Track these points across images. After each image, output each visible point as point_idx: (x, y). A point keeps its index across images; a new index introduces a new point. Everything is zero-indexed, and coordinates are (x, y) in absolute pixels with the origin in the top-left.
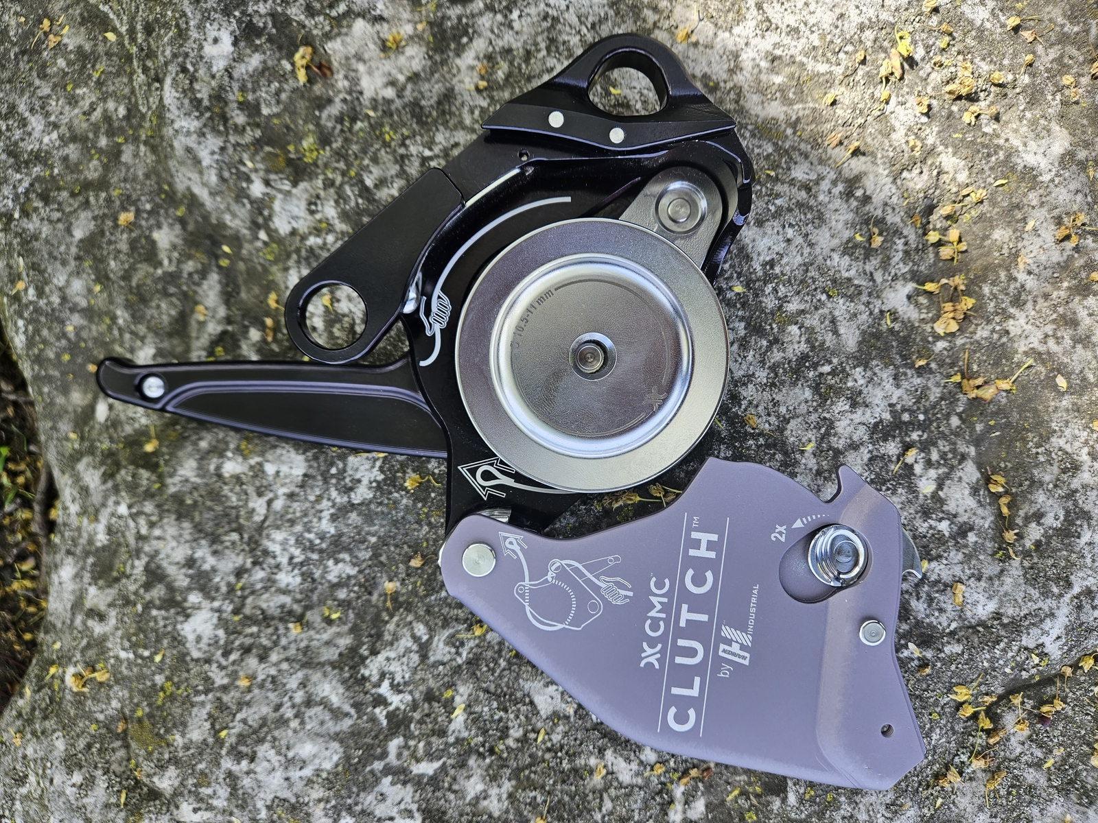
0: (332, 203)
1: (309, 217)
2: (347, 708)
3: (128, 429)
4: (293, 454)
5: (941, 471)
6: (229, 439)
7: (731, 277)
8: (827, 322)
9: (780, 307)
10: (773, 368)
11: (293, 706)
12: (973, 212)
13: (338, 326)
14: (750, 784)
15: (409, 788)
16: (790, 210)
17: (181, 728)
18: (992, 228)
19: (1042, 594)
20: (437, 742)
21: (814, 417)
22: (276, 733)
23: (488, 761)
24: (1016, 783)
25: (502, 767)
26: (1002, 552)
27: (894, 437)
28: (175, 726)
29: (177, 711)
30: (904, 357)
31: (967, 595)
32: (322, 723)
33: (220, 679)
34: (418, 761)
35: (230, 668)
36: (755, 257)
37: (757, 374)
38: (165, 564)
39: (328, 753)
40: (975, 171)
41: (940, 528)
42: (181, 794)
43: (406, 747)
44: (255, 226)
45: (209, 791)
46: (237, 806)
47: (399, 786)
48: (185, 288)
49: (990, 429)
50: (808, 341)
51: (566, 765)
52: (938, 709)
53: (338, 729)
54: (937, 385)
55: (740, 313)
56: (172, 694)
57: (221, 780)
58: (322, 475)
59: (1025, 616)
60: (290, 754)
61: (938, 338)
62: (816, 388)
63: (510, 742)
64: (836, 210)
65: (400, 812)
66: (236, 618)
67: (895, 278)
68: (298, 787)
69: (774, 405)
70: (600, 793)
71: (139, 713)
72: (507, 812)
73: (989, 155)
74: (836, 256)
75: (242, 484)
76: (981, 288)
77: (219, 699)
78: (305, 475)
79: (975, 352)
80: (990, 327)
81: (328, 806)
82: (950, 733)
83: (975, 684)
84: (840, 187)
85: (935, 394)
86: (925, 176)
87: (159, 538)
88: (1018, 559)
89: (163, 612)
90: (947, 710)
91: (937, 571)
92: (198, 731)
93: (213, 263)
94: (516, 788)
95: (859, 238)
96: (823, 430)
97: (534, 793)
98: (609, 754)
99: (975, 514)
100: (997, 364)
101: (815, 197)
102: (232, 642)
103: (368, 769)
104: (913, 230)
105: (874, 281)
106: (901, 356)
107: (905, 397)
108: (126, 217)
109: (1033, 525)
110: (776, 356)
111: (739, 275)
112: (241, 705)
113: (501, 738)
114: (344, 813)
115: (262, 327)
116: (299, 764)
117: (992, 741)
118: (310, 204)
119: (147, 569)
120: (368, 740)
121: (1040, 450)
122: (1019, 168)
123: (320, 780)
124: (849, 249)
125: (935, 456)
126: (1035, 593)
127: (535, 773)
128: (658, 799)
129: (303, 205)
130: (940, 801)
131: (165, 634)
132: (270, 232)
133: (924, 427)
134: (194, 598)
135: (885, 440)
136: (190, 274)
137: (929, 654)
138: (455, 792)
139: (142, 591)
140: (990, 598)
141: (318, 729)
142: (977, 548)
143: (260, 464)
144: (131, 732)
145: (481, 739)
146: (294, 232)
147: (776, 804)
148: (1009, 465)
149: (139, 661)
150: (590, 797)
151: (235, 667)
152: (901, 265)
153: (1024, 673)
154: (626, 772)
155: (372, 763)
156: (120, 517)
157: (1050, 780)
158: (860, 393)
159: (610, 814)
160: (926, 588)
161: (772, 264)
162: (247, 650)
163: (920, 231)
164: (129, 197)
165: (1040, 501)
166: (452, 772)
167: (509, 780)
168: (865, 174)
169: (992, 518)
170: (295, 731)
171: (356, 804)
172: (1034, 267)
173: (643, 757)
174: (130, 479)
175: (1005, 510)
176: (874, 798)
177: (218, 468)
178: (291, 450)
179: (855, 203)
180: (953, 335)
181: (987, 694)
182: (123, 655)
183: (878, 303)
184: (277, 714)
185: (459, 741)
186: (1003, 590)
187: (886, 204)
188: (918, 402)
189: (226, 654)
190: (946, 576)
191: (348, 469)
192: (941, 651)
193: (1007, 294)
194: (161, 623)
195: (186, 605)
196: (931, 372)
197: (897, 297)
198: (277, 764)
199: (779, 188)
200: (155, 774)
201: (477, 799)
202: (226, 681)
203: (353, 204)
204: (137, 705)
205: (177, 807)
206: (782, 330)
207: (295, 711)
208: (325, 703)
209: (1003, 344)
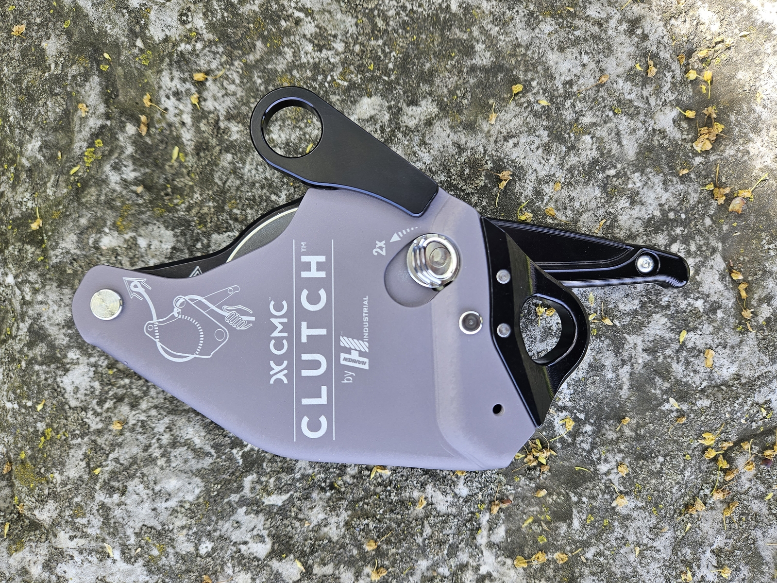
0: (201, 15)
1: (181, 27)
2: (208, 448)
3: (17, 213)
4: (163, 230)
5: (697, 260)
6: (106, 216)
7: (538, 93)
8: (613, 134)
9: (577, 120)
10: (571, 170)
11: (160, 447)
12: (723, 56)
13: (204, 121)
14: (541, 513)
15: (261, 517)
16: (585, 40)
17: (59, 468)
18: (737, 70)
19: (771, 360)
20: (285, 478)
21: (601, 212)
22: (145, 470)
23: (328, 494)
24: (745, 512)
25: (341, 499)
26: (742, 327)
27: (663, 231)
28: (54, 465)
29: (56, 452)
30: (671, 168)
31: (716, 359)
32: (186, 461)
33: (95, 424)
34: (269, 494)
35: (105, 415)
36: (558, 78)
37: (557, 175)
38: (46, 325)
39: (190, 487)
40: (725, 23)
41: (696, 305)
42: (59, 524)
43: (259, 482)
44: (133, 34)
45: (84, 521)
46: (109, 534)
47: (252, 515)
48: (69, 89)
49: (733, 230)
50: (598, 149)
51: (394, 497)
52: (690, 452)
53: (200, 466)
54: (696, 191)
55: (545, 123)
56: (52, 437)
57: (95, 511)
58: (188, 249)
59: (758, 377)
60: (157, 488)
61: (696, 154)
62: (604, 187)
63: (347, 478)
64: (622, 44)
65: (253, 537)
66: (111, 372)
67: (665, 104)
68: (164, 516)
69: (570, 201)
70: (421, 521)
71: (23, 456)
72: (344, 537)
73: (736, 12)
74: (621, 81)
75: (118, 255)
76: (728, 116)
77: (94, 441)
78: (174, 248)
79: (724, 167)
80: (736, 147)
81: (190, 532)
82: (698, 471)
83: (718, 432)
84: (625, 26)
85: (694, 198)
86: (687, 24)
87: (41, 303)
88: (754, 332)
89: (44, 367)
90: (696, 453)
91: (693, 340)
92: (75, 469)
93: (95, 66)
94: (351, 517)
95: (639, 68)
96: (608, 223)
97: (366, 521)
98: (429, 488)
99: (722, 295)
100: (739, 177)
101: (606, 31)
102: (107, 393)
103: (226, 500)
104: (678, 66)
105: (649, 104)
106: (668, 166)
107: (671, 199)
108: (18, 29)
109: (765, 305)
110: (573, 160)
111: (545, 91)
112: (113, 446)
113: (339, 475)
114: (204, 539)
115: (138, 123)
116: (165, 497)
117: (728, 478)
118: (181, 15)
119: (30, 330)
120: (226, 476)
121: (771, 246)
122: (759, 23)
123: (183, 510)
124: (630, 76)
125: (693, 248)
126: (766, 359)
127: (368, 504)
128: (468, 525)
129: (176, 16)
130: (689, 525)
131: (46, 387)
132: (145, 39)
133: (685, 224)
134: (73, 355)
135: (656, 233)
136: (74, 77)
137: (685, 407)
138: (300, 520)
139: (26, 349)
140: (732, 362)
141: (182, 466)
142: (724, 322)
143: (134, 239)
144: (15, 473)
145: (322, 475)
146: (166, 39)
147: (563, 528)
148: (747, 259)
149: (23, 411)
150: (414, 524)
151: (109, 414)
152: (669, 93)
153: (754, 424)
154: (442, 503)
155: (229, 496)
156: (7, 287)
157: (770, 509)
158: (638, 193)
159: (431, 537)
160: (685, 354)
161: (570, 83)
162: (119, 399)
163: (684, 69)
164: (21, 12)
165: (770, 286)
166: (298, 503)
167: (346, 510)
168: (644, 17)
169: (734, 300)
170: (162, 468)
171: (215, 531)
172: (768, 102)
173: (457, 491)
174: (16, 253)
175: (744, 294)
176: (640, 523)
177: (96, 242)
178: (162, 226)
179: (636, 39)
180: (707, 152)
181: (725, 441)
182: (9, 405)
183: (652, 122)
184: (146, 454)
185: (304, 477)
186: (742, 356)
187: (659, 42)
188: (681, 204)
189: (101, 403)
190: (700, 344)
191: (212, 245)
192: (695, 404)
193: (748, 122)
194: (43, 377)
195: (65, 360)
196: (691, 180)
197: (666, 119)
198: (145, 497)
199: (577, 22)
200: (36, 507)
201: (319, 525)
202: (100, 426)
203: (219, 17)
204: (21, 449)
205: (55, 536)
206: (578, 139)
207: (162, 451)
208: (188, 444)
209: (745, 161)
